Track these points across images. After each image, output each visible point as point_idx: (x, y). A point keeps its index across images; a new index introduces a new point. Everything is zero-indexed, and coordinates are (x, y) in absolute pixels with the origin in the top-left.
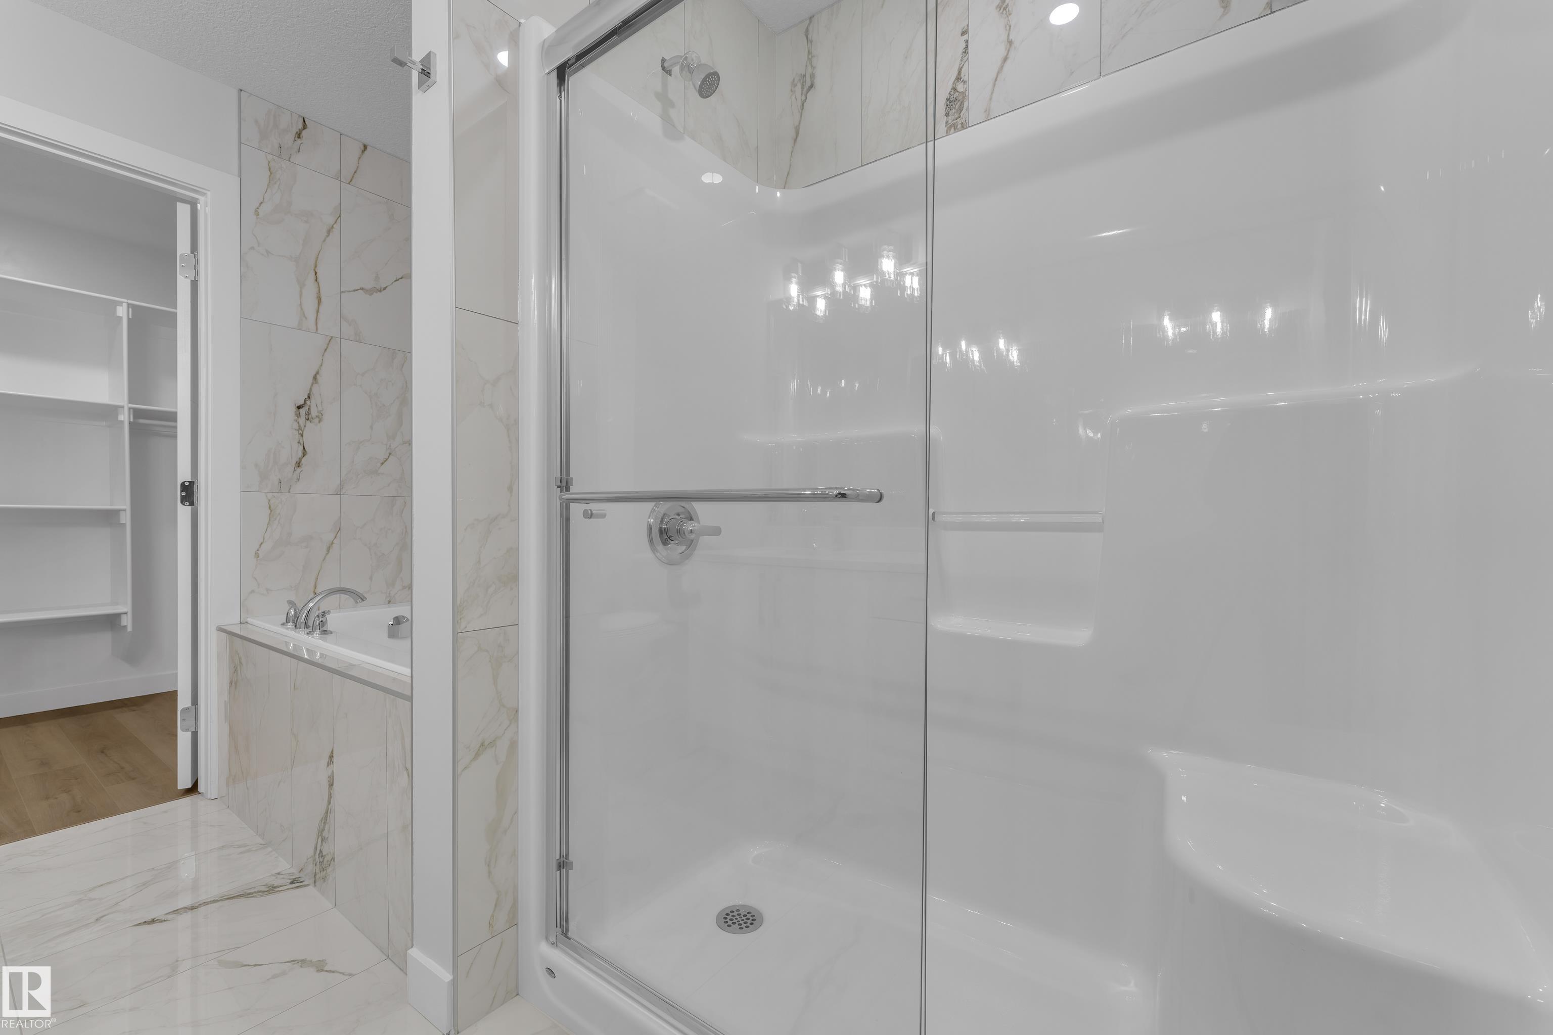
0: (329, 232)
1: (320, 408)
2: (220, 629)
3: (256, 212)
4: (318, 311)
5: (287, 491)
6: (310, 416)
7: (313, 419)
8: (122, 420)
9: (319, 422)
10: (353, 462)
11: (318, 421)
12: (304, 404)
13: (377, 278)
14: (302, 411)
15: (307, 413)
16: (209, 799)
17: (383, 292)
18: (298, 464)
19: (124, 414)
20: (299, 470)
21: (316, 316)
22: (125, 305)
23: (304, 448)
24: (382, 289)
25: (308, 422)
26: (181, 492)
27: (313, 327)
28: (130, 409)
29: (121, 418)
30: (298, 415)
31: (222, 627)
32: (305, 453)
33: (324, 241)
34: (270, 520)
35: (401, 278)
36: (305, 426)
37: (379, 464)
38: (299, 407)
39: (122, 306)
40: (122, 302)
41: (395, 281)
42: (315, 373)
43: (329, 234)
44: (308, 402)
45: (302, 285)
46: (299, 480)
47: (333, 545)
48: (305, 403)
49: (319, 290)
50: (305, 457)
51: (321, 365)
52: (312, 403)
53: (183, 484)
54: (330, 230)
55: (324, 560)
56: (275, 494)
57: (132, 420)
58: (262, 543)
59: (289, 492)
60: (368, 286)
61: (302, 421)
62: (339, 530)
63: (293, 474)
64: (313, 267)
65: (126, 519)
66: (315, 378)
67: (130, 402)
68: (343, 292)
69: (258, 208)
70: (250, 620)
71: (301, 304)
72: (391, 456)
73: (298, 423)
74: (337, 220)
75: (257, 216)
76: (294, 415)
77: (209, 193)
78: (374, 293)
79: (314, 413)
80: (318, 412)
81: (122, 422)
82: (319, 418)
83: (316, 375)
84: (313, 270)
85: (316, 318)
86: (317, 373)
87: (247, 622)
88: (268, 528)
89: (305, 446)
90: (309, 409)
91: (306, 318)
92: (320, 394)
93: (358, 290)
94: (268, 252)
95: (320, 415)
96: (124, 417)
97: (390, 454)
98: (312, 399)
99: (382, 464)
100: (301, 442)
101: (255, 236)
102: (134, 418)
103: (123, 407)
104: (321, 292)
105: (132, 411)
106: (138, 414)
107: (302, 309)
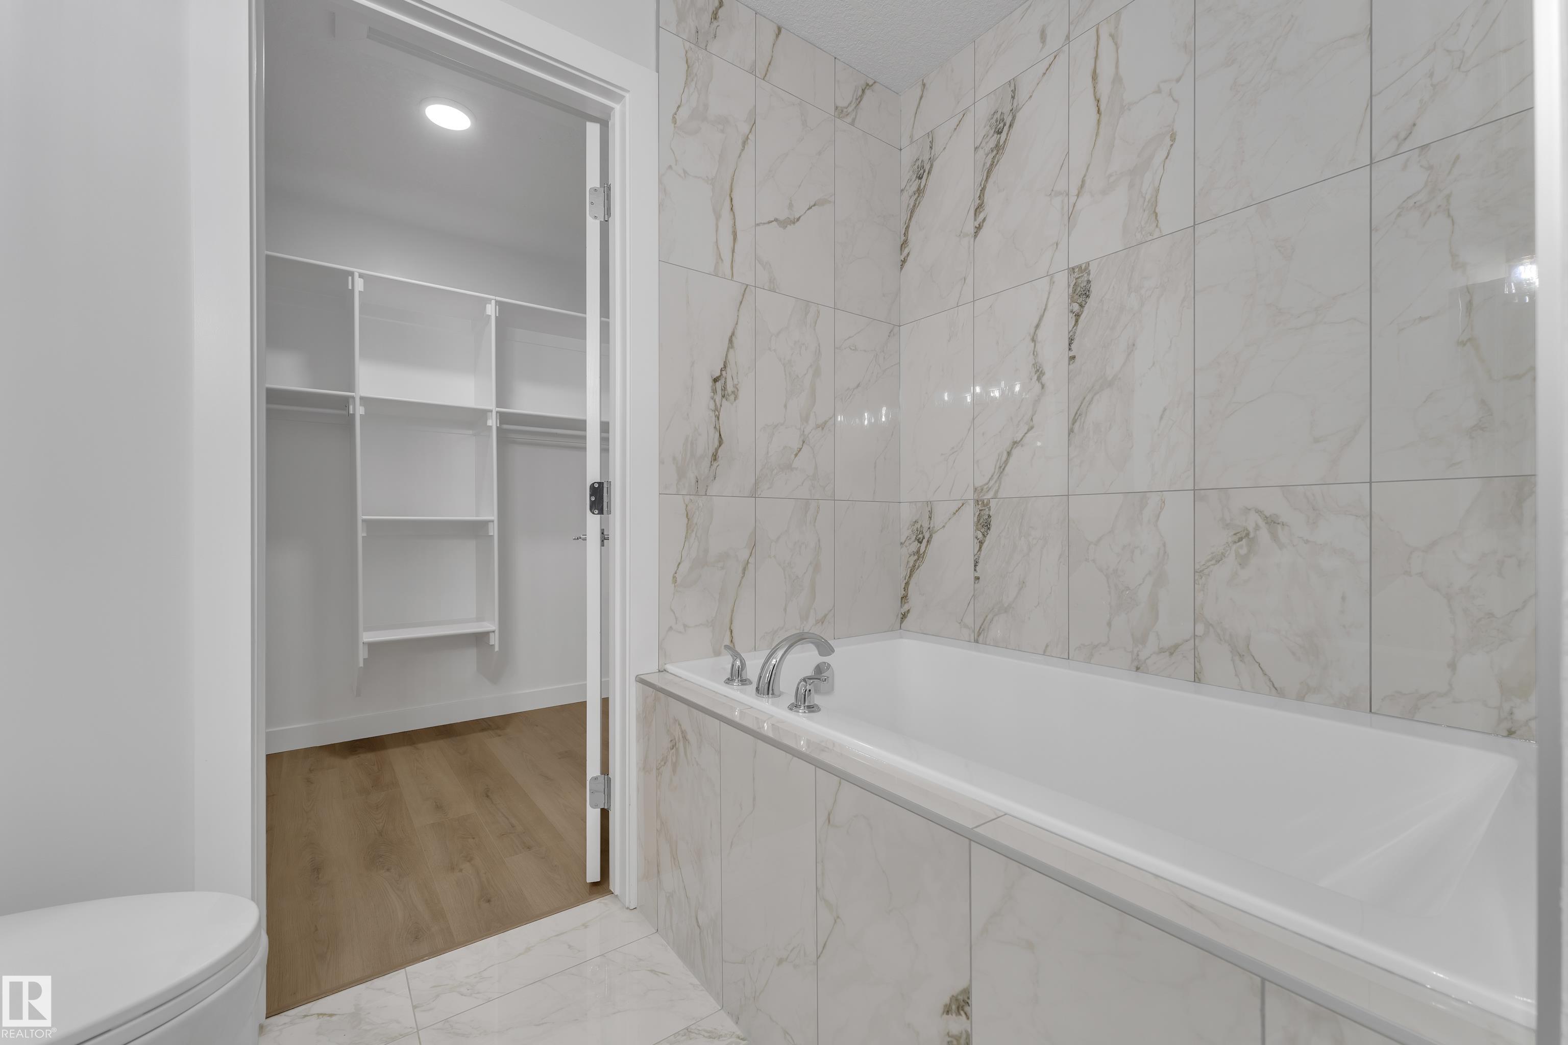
0: (744, 143)
1: (736, 382)
2: (641, 681)
3: (674, 121)
4: (733, 251)
5: (704, 494)
6: (726, 392)
7: (729, 396)
8: (491, 425)
9: (735, 400)
10: (768, 453)
11: (733, 398)
12: (720, 376)
13: (791, 206)
14: (719, 385)
15: (723, 388)
16: (628, 908)
17: (797, 224)
18: (715, 457)
19: (492, 419)
20: (715, 464)
21: (731, 257)
22: (493, 302)
23: (720, 435)
24: (795, 220)
25: (724, 400)
26: (591, 495)
27: (728, 272)
28: (497, 412)
29: (490, 423)
30: (714, 391)
31: (642, 677)
32: (721, 442)
33: (740, 156)
34: (687, 533)
35: (814, 205)
36: (721, 406)
37: (793, 456)
38: (716, 380)
39: (491, 304)
40: (490, 300)
41: (808, 209)
42: (730, 335)
43: (744, 147)
44: (724, 373)
45: (718, 217)
46: (715, 478)
47: (749, 565)
48: (721, 374)
49: (735, 222)
50: (721, 447)
51: (737, 324)
52: (728, 374)
53: (592, 486)
54: (745, 142)
55: (739, 586)
56: (692, 497)
57: (498, 425)
58: (679, 564)
59: (706, 495)
60: (782, 218)
61: (718, 398)
62: (755, 545)
63: (710, 470)
64: (728, 192)
65: (494, 531)
66: (731, 341)
67: (497, 407)
68: (758, 225)
69: (675, 114)
70: (669, 667)
71: (717, 242)
72: (805, 445)
73: (715, 401)
74: (751, 129)
75: (675, 124)
76: (711, 391)
77: (627, 95)
78: (788, 226)
79: (730, 388)
80: (734, 387)
81: (491, 427)
82: (734, 394)
83: (731, 336)
84: (728, 196)
85: (731, 260)
86: (733, 334)
87: (665, 670)
88: (686, 543)
89: (721, 432)
90: (725, 382)
91: (722, 260)
92: (736, 362)
93: (773, 221)
94: (685, 172)
95: (736, 391)
96: (493, 422)
97: (804, 442)
98: (728, 369)
99: (796, 455)
100: (718, 427)
101: (672, 150)
102: (500, 423)
103: (491, 411)
104: (736, 224)
105: (498, 414)
106: (504, 418)
107: (718, 247)
